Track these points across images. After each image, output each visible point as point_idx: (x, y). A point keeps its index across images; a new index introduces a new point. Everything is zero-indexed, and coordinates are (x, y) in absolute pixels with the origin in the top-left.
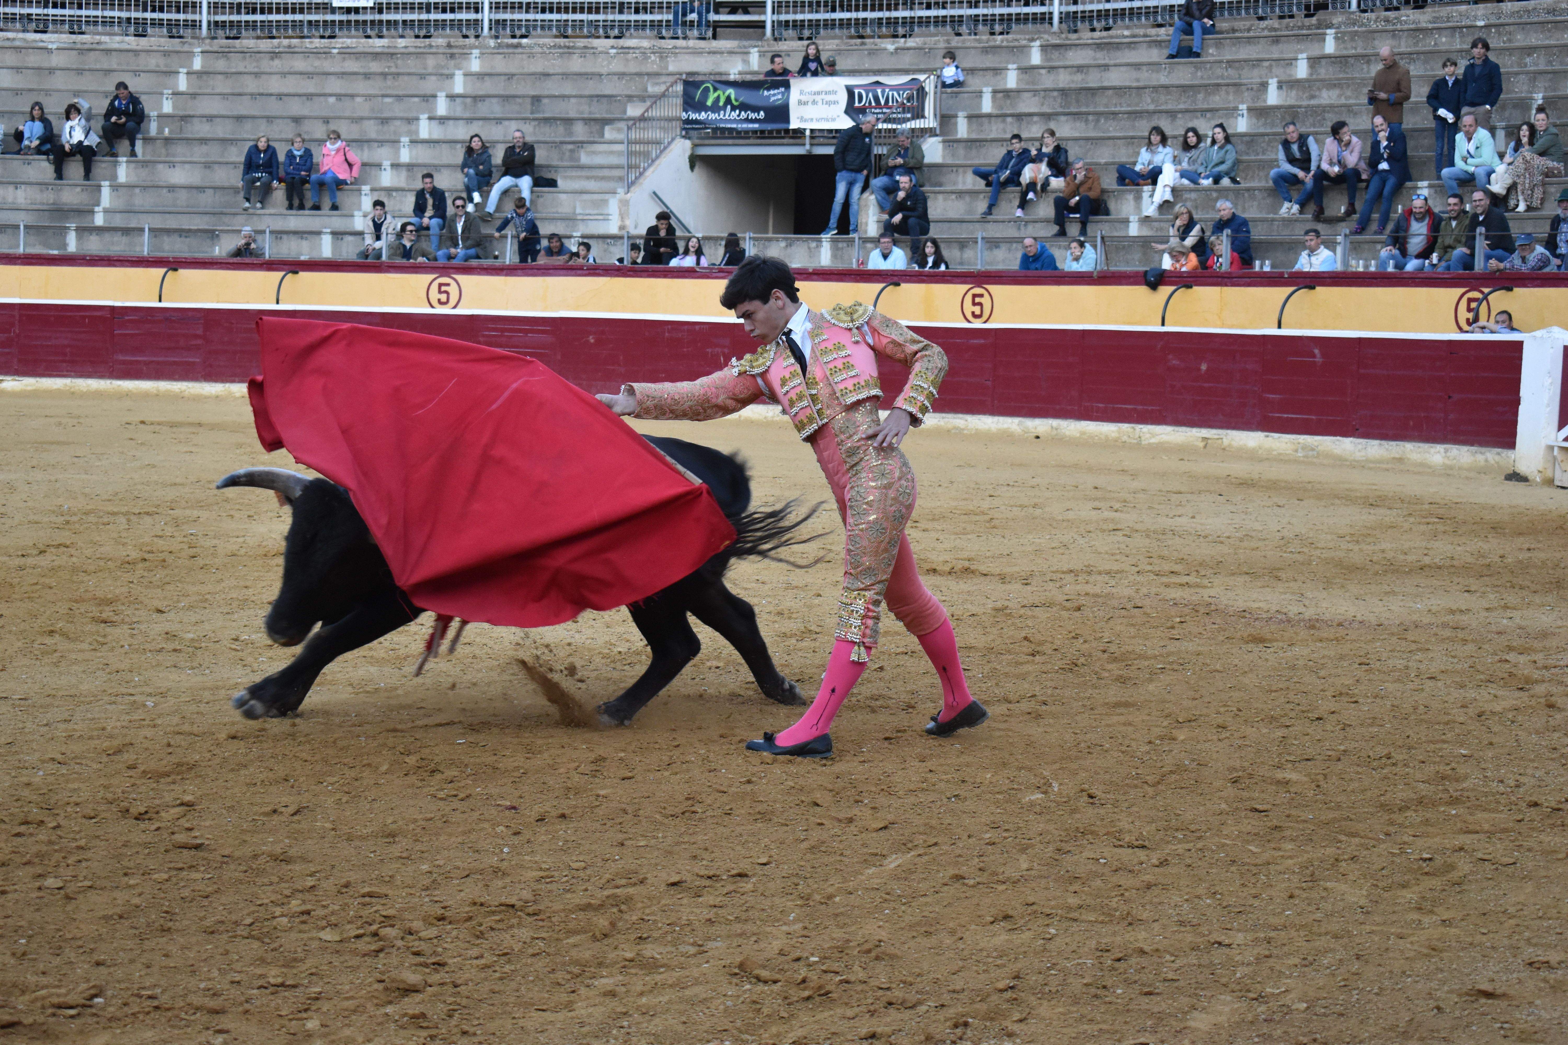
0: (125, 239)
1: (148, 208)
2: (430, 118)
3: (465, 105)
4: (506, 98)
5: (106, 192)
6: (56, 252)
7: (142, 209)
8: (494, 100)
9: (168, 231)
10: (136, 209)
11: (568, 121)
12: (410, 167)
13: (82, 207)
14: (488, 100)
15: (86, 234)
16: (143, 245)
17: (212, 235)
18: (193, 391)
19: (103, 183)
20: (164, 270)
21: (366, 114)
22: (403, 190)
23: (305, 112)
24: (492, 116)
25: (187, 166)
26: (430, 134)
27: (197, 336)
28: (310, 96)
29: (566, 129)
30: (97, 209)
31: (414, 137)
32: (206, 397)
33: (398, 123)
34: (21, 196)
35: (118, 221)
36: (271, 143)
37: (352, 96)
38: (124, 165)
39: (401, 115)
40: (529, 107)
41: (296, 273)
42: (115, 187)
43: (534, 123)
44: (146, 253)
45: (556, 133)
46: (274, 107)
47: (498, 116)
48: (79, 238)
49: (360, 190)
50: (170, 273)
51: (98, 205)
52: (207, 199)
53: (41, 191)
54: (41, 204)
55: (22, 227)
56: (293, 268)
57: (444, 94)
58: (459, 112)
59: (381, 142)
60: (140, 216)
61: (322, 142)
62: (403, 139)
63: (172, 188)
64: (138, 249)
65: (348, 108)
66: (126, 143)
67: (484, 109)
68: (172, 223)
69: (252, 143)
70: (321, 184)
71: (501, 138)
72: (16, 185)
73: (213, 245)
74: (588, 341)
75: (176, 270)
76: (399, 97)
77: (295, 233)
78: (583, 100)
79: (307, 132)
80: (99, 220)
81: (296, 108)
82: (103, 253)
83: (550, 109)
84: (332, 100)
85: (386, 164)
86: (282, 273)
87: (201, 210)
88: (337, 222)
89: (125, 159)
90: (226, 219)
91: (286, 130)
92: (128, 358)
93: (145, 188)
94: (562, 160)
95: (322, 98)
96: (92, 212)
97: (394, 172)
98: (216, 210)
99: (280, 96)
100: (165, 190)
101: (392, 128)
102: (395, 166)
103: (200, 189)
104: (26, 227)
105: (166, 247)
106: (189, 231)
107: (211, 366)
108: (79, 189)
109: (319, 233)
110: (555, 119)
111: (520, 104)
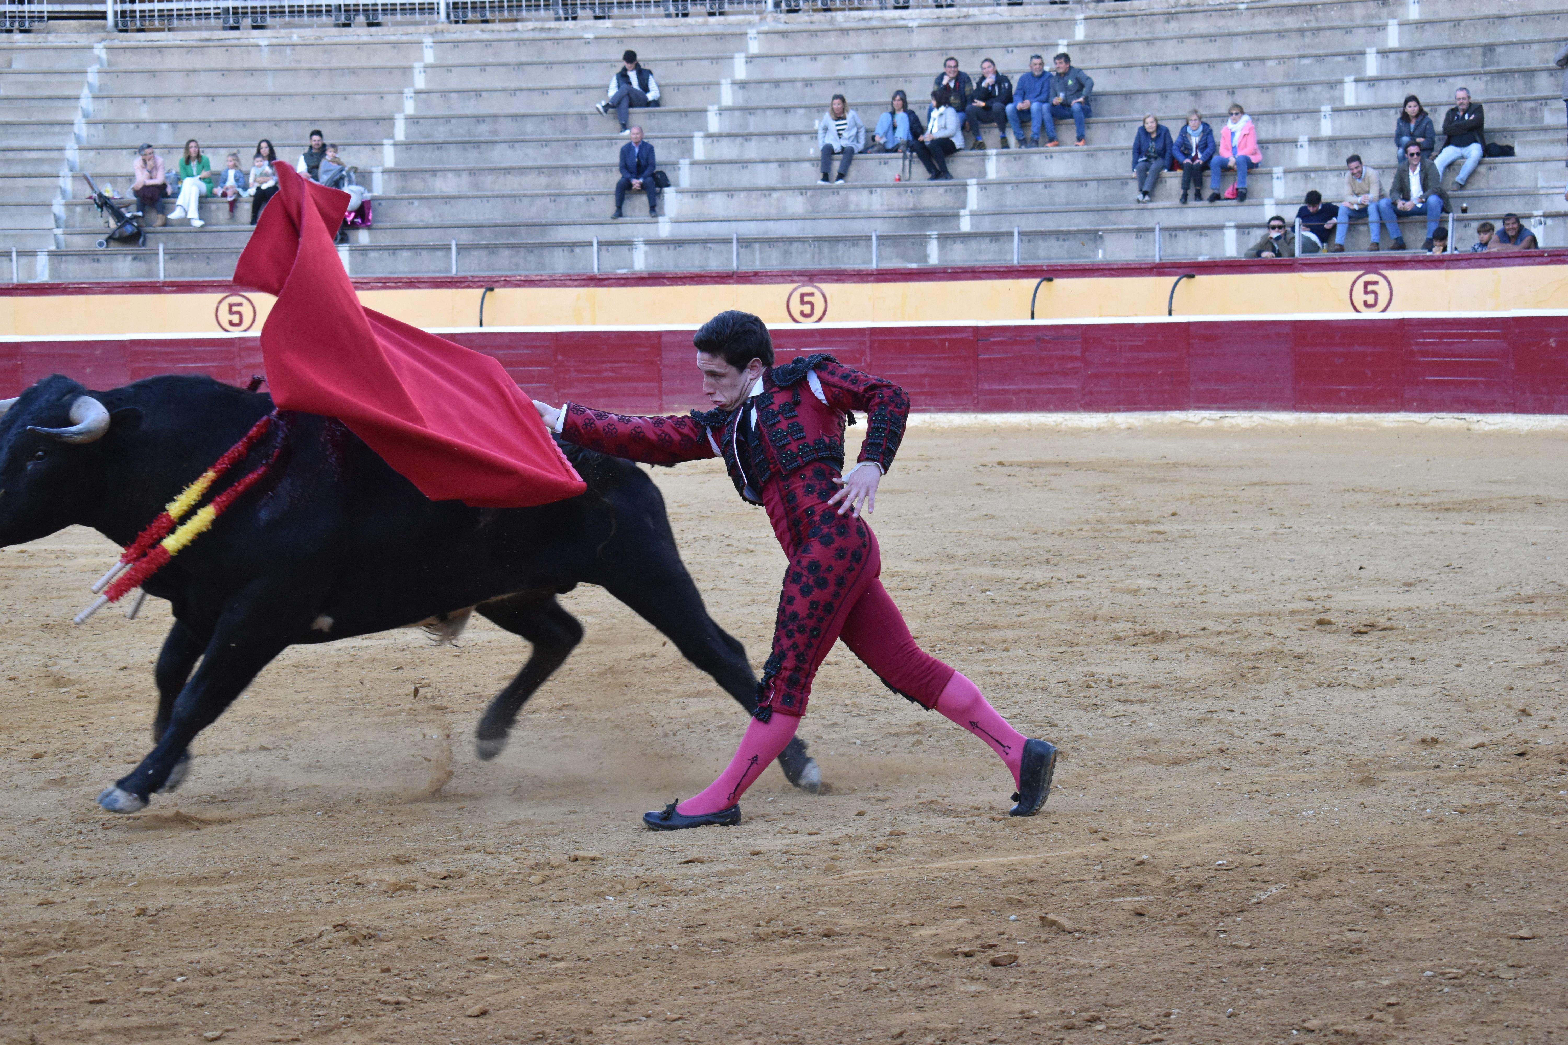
0: (994, 247)
1: (1021, 208)
2: (1357, 81)
3: (1400, 60)
4: (1451, 50)
5: (973, 191)
6: (914, 266)
7: (1015, 210)
8: (1437, 53)
9: (1044, 235)
10: (1008, 209)
11: (1529, 73)
12: (1332, 141)
13: (945, 211)
14: (1428, 54)
15: (949, 242)
16: (1013, 253)
17: (1095, 236)
18: (1070, 424)
19: (969, 182)
20: (1035, 281)
21: (1280, 79)
22: (1323, 170)
23: (1207, 83)
24: (1433, 73)
25: (1066, 155)
26: (1357, 99)
27: (1073, 358)
28: (1211, 63)
29: (1526, 84)
30: (962, 212)
31: (1338, 105)
32: (1087, 431)
33: (1318, 89)
34: (877, 202)
35: (987, 225)
36: (1164, 123)
37: (1262, 60)
38: (994, 158)
39: (1323, 78)
40: (1480, 59)
41: (1192, 276)
42: (984, 186)
43: (1485, 78)
44: (1015, 262)
45: (1516, 88)
46: (1169, 79)
47: (1441, 72)
48: (942, 248)
49: (1270, 173)
50: (1044, 283)
51: (964, 207)
52: (1090, 194)
53: (899, 194)
54: (899, 209)
55: (874, 238)
56: (1187, 271)
57: (1374, 50)
58: (1393, 69)
59: (1297, 114)
60: (1012, 217)
61: (1223, 118)
62: (1323, 108)
63: (1048, 183)
64: (1009, 257)
65: (1256, 75)
66: (997, 132)
67: (1424, 65)
68: (1049, 224)
69: (1141, 124)
70: (1225, 168)
71: (1445, 99)
72: (871, 189)
73: (1097, 248)
74: (1548, 345)
75: (1051, 280)
76: (1319, 57)
77: (1192, 229)
78: (1548, 45)
79: (1208, 107)
80: (965, 225)
81: (1195, 78)
82: (966, 264)
83: (1506, 60)
84: (1238, 66)
85: (1303, 139)
86: (1175, 278)
87: (1083, 207)
88: (1244, 213)
89: (994, 151)
90: (1112, 216)
91: (1182, 106)
92: (996, 387)
93: (1018, 184)
94: (1521, 121)
95: (1227, 65)
96: (957, 216)
97: (1313, 148)
98: (1104, 206)
99: (1176, 65)
100: (1041, 186)
101: (1311, 95)
102: (1314, 141)
103: (1082, 182)
104: (879, 238)
105: (1042, 253)
106: (1069, 232)
107: (1091, 393)
108: (941, 190)
109: (1221, 228)
110: (1512, 72)
111: (1469, 56)
